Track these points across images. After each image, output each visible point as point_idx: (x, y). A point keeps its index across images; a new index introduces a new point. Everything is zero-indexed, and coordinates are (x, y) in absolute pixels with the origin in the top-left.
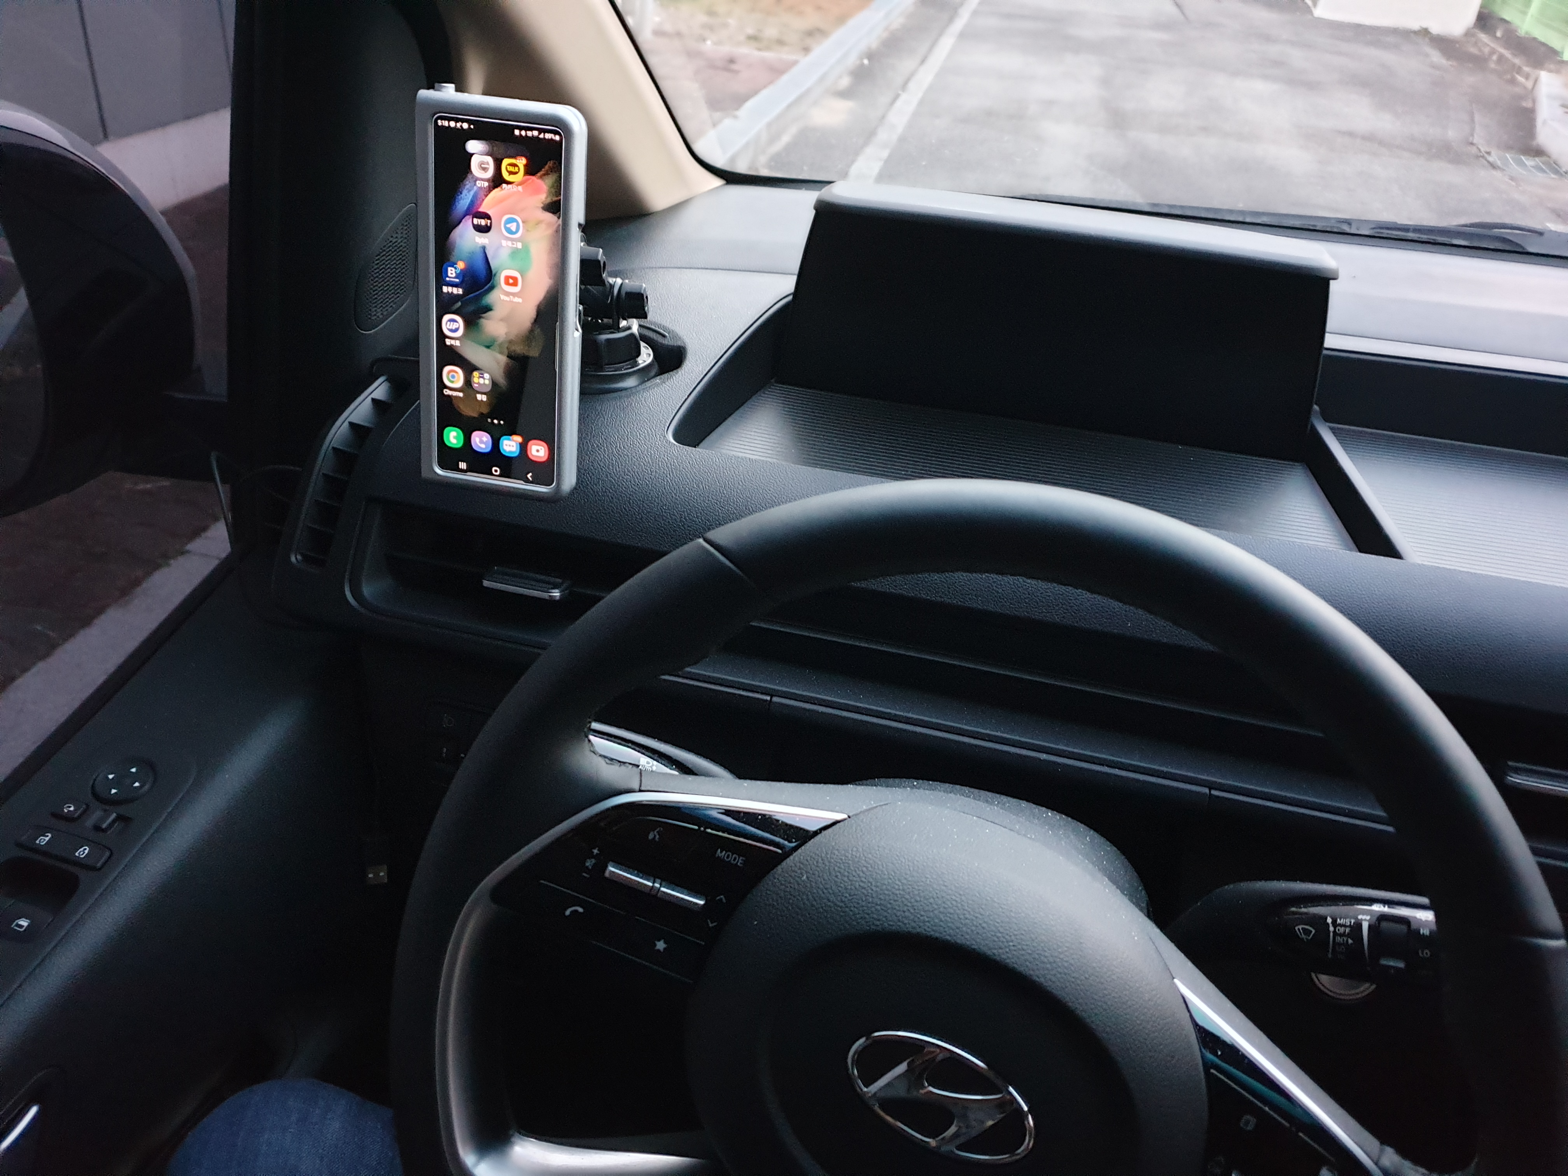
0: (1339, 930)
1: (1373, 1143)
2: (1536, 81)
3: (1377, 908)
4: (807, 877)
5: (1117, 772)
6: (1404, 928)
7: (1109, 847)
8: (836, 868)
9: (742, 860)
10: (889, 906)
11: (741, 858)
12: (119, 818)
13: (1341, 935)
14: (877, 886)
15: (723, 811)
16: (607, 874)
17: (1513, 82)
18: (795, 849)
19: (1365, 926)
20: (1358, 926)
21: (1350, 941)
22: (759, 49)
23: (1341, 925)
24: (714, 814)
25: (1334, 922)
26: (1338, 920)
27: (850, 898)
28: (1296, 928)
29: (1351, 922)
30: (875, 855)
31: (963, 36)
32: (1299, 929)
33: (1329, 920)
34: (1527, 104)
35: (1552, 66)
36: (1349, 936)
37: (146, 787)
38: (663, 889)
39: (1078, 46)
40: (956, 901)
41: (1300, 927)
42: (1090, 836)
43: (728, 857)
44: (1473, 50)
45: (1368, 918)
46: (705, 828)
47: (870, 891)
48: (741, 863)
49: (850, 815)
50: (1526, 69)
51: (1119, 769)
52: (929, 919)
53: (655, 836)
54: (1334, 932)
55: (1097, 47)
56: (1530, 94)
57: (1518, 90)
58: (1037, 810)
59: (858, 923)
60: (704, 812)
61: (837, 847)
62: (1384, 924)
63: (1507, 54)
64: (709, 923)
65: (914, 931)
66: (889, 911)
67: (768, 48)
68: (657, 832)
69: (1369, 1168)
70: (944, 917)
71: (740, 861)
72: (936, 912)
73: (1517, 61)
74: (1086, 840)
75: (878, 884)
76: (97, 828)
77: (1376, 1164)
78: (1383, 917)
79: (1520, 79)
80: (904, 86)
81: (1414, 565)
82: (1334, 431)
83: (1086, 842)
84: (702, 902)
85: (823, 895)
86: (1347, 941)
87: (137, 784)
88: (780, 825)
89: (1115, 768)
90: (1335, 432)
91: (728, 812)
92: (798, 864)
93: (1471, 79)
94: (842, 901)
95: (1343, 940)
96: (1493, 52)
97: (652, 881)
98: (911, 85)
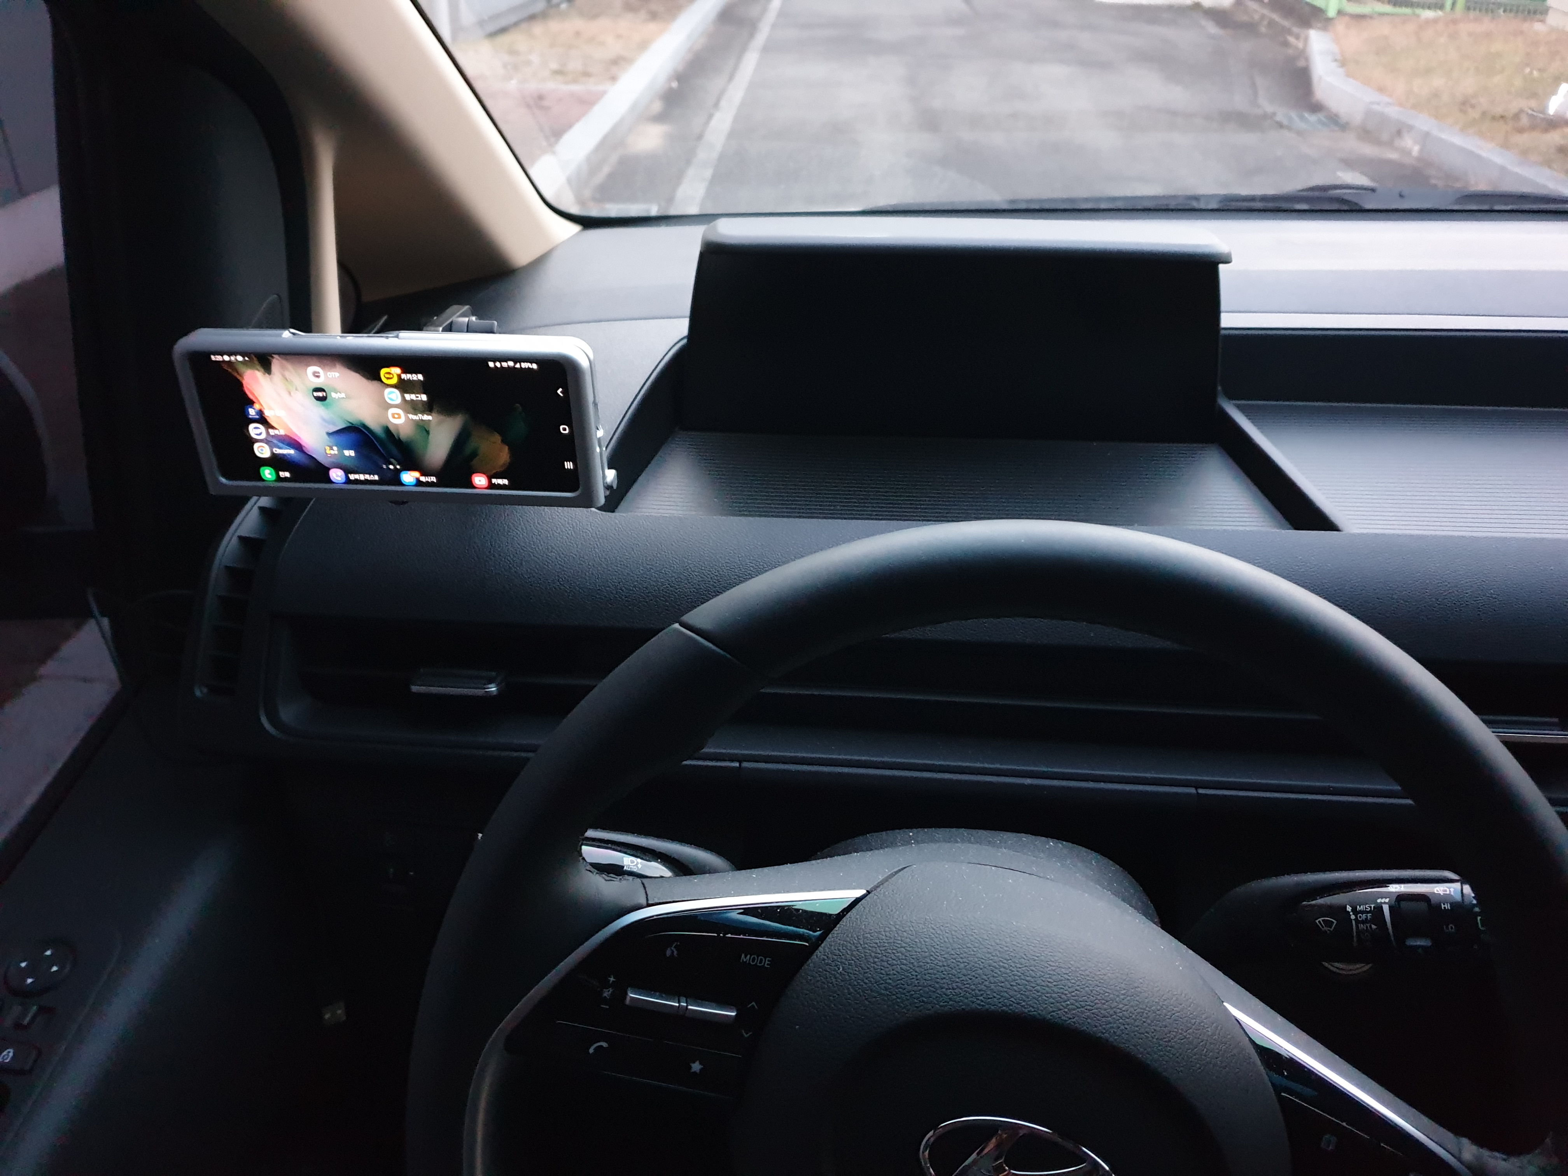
0: (1360, 917)
1: (1448, 1136)
2: (1306, 39)
3: (1394, 888)
4: (843, 969)
5: (1102, 785)
6: (1423, 905)
7: (1115, 867)
8: (873, 954)
9: (768, 961)
10: (937, 986)
11: (767, 959)
12: (42, 1010)
13: (1363, 922)
14: (921, 966)
15: (742, 911)
16: (628, 1001)
17: (1286, 44)
18: (822, 938)
19: (1386, 908)
20: (1379, 908)
21: (1374, 927)
22: (566, 83)
23: (1362, 912)
24: (734, 915)
25: (1354, 910)
26: (1358, 907)
27: (894, 984)
28: (1317, 921)
29: (1371, 907)
30: (910, 932)
31: (766, 49)
32: (1319, 922)
33: (1349, 909)
34: (1301, 63)
35: (1319, 25)
36: (1372, 921)
37: (67, 970)
38: (690, 1007)
39: (880, 48)
40: (1004, 968)
41: (1320, 919)
42: (1093, 858)
43: (753, 961)
44: (1244, 18)
45: (1387, 900)
46: (724, 934)
47: (914, 973)
48: (768, 964)
49: (868, 889)
50: (1296, 30)
51: (1104, 782)
52: (982, 992)
53: (673, 952)
54: (1356, 919)
55: (897, 48)
56: (1303, 54)
57: (1290, 51)
58: (1040, 841)
59: (908, 1010)
60: (722, 915)
61: (868, 931)
62: (1404, 904)
63: (1276, 17)
64: (745, 1034)
65: (968, 1009)
66: (938, 991)
67: (575, 81)
68: (675, 947)
69: (1453, 1165)
70: (995, 986)
71: (767, 962)
72: (987, 983)
73: (1286, 23)
74: (1093, 865)
75: (921, 964)
76: (18, 1026)
77: (1459, 1159)
78: (1401, 898)
79: (1291, 39)
80: (716, 105)
81: (1354, 535)
82: (1240, 408)
83: (1093, 867)
84: (734, 1014)
85: (865, 986)
86: (1371, 926)
87: (55, 969)
88: (800, 915)
89: (1101, 782)
90: (1242, 409)
91: (748, 911)
92: (830, 956)
93: (1247, 46)
94: (886, 989)
95: (1367, 927)
96: (1263, 17)
97: (677, 1002)
98: (723, 103)
